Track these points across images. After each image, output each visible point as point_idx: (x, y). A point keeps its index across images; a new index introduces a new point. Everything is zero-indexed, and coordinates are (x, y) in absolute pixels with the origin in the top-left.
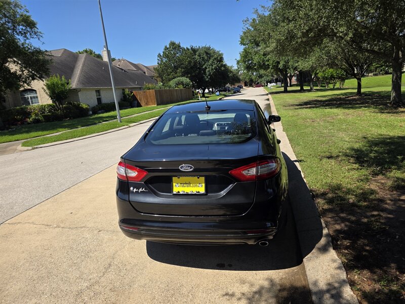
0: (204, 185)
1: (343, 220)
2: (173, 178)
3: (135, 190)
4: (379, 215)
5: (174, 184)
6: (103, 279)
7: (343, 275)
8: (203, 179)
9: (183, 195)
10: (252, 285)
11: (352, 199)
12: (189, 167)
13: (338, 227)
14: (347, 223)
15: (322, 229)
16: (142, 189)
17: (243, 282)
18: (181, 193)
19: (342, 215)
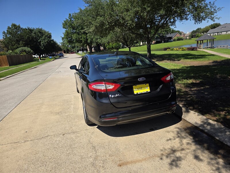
2: (133, 86)
5: (134, 89)
7: (204, 117)
8: (148, 85)
9: (140, 94)
12: (143, 78)
13: (182, 103)
14: (184, 101)
16: (117, 95)
19: (179, 99)
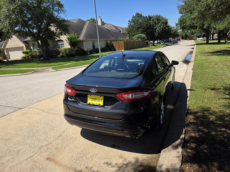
0: (103, 101)
1: (199, 131)
2: (88, 95)
3: (70, 99)
4: (224, 131)
5: (88, 99)
6: (54, 142)
8: (102, 97)
9: (92, 105)
10: (125, 160)
11: (212, 118)
12: (95, 90)
13: (193, 135)
14: (201, 133)
15: (181, 134)
17: (121, 157)
18: (91, 104)
